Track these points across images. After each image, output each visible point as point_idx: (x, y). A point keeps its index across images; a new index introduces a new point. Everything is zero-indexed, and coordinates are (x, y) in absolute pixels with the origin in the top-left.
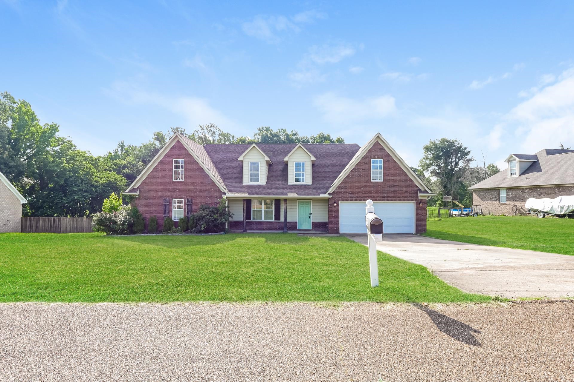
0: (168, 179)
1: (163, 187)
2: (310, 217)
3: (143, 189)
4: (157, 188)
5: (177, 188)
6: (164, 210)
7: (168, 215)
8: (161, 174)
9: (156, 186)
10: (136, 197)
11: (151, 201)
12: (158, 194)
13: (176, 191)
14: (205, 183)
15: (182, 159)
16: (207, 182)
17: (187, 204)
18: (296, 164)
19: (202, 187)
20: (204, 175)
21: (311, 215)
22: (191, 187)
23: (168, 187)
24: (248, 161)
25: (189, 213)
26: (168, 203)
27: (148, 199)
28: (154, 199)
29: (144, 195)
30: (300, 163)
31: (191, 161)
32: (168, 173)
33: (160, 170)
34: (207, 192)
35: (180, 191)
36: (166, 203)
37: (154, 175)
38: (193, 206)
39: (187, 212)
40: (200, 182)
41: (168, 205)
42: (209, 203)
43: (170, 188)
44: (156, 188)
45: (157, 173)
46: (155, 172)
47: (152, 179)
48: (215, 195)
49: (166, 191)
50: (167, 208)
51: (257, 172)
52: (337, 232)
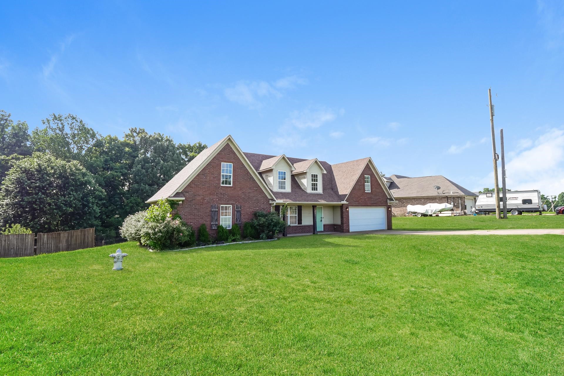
0: (216, 183)
1: (211, 192)
2: (321, 220)
3: (187, 194)
4: (204, 193)
5: (225, 193)
6: (212, 217)
7: (217, 223)
8: (208, 178)
9: (203, 190)
10: (179, 203)
11: (197, 207)
12: (206, 200)
13: (224, 196)
14: (253, 189)
15: (231, 164)
16: (255, 188)
17: (236, 211)
18: (312, 175)
19: (250, 193)
20: (252, 181)
21: (323, 219)
22: (240, 192)
23: (216, 192)
24: (277, 170)
25: (238, 220)
26: (217, 210)
27: (194, 205)
28: (200, 205)
29: (188, 201)
30: (314, 175)
31: (239, 166)
32: (216, 177)
33: (208, 174)
34: (255, 198)
35: (229, 196)
36: (215, 210)
37: (201, 178)
38: (242, 212)
39: (236, 219)
40: (249, 188)
41: (216, 212)
42: (257, 210)
43: (218, 193)
44: (202, 193)
45: (204, 176)
46: (202, 175)
47: (199, 182)
48: (262, 201)
49: (215, 196)
50: (215, 215)
51: (284, 180)
52: (348, 231)
